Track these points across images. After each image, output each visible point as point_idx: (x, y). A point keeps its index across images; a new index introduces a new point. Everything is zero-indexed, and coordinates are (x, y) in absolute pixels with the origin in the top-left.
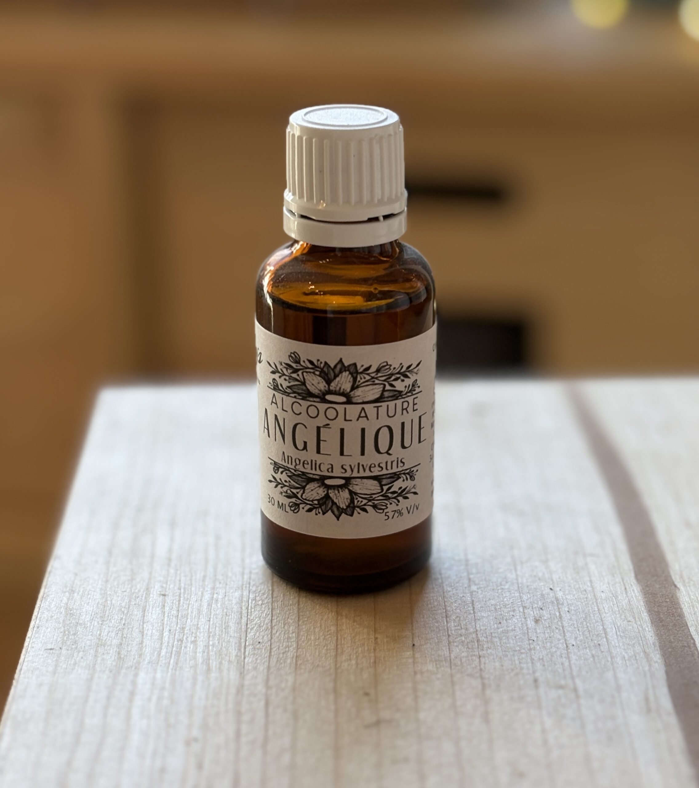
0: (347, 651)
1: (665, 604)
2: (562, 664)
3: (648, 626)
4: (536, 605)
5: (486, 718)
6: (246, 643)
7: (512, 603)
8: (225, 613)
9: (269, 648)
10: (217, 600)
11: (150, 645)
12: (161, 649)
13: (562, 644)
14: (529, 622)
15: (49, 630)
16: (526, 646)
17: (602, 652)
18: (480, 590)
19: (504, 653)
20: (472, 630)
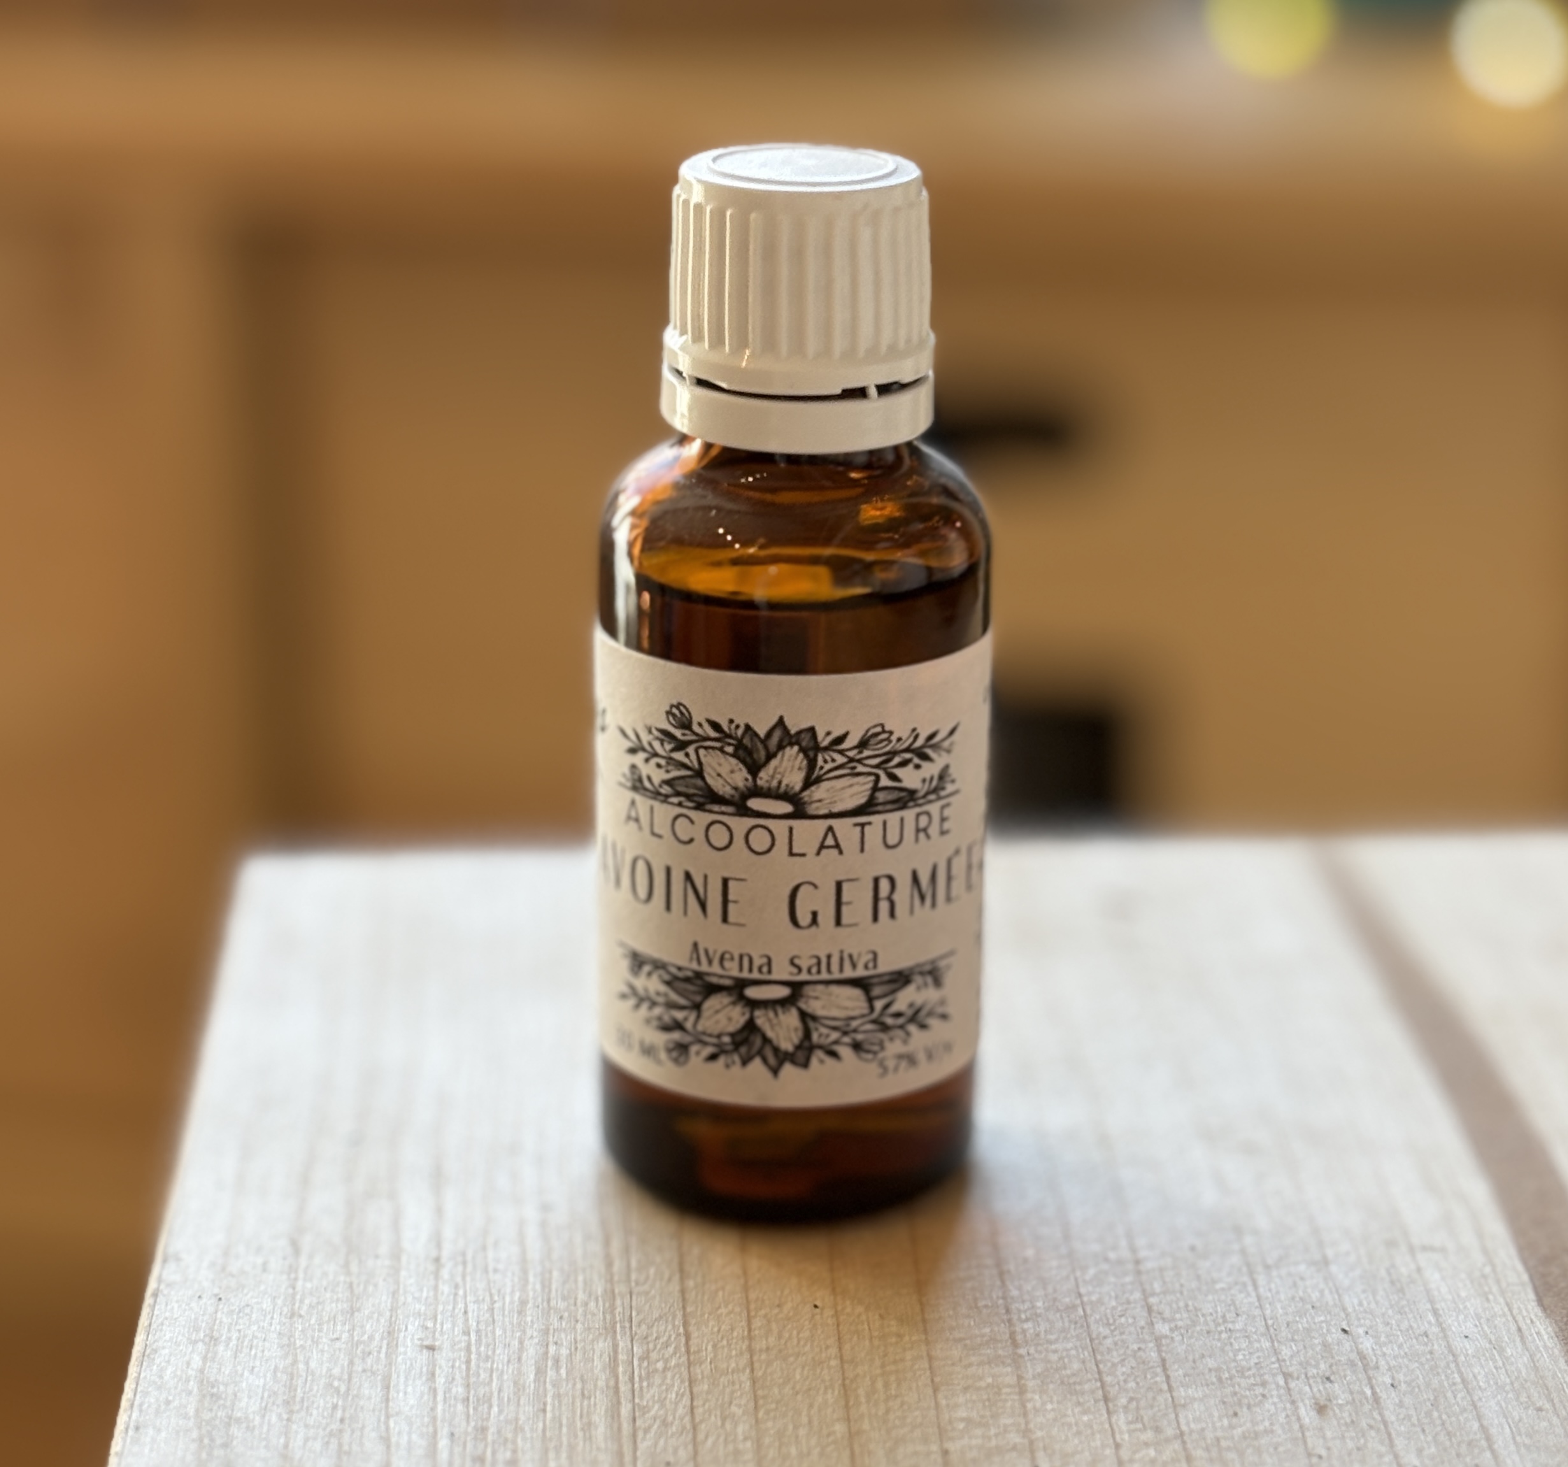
4: (1314, 1371)
7: (1256, 1364)
14: (1304, 1413)
18: (1176, 1333)
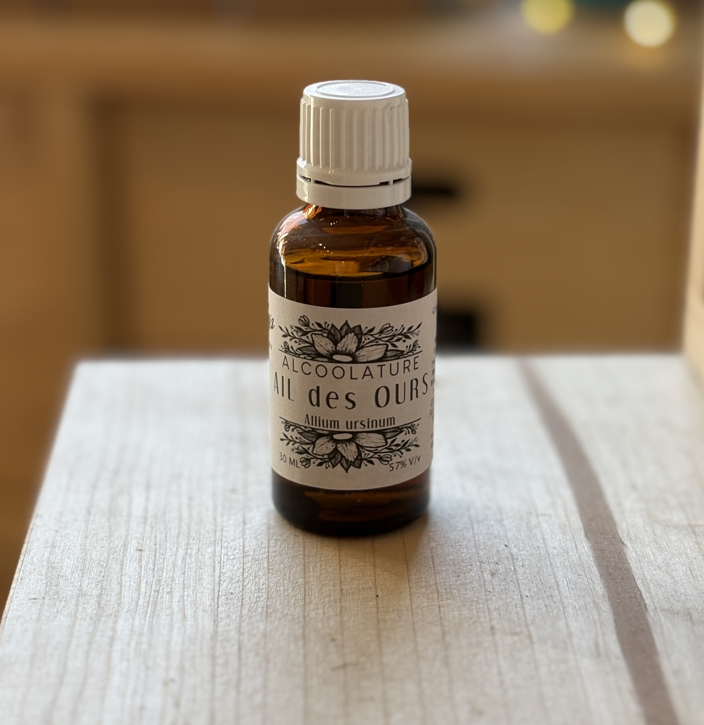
0: (314, 601)
1: (613, 559)
2: (517, 613)
3: (597, 579)
4: (492, 560)
5: (446, 662)
6: (219, 594)
7: (469, 558)
8: (199, 567)
9: (241, 598)
10: (191, 555)
11: (128, 596)
12: (139, 599)
13: (517, 595)
14: (486, 576)
15: (32, 581)
16: (483, 597)
17: (555, 602)
18: (439, 546)
19: (462, 603)
20: (432, 583)
